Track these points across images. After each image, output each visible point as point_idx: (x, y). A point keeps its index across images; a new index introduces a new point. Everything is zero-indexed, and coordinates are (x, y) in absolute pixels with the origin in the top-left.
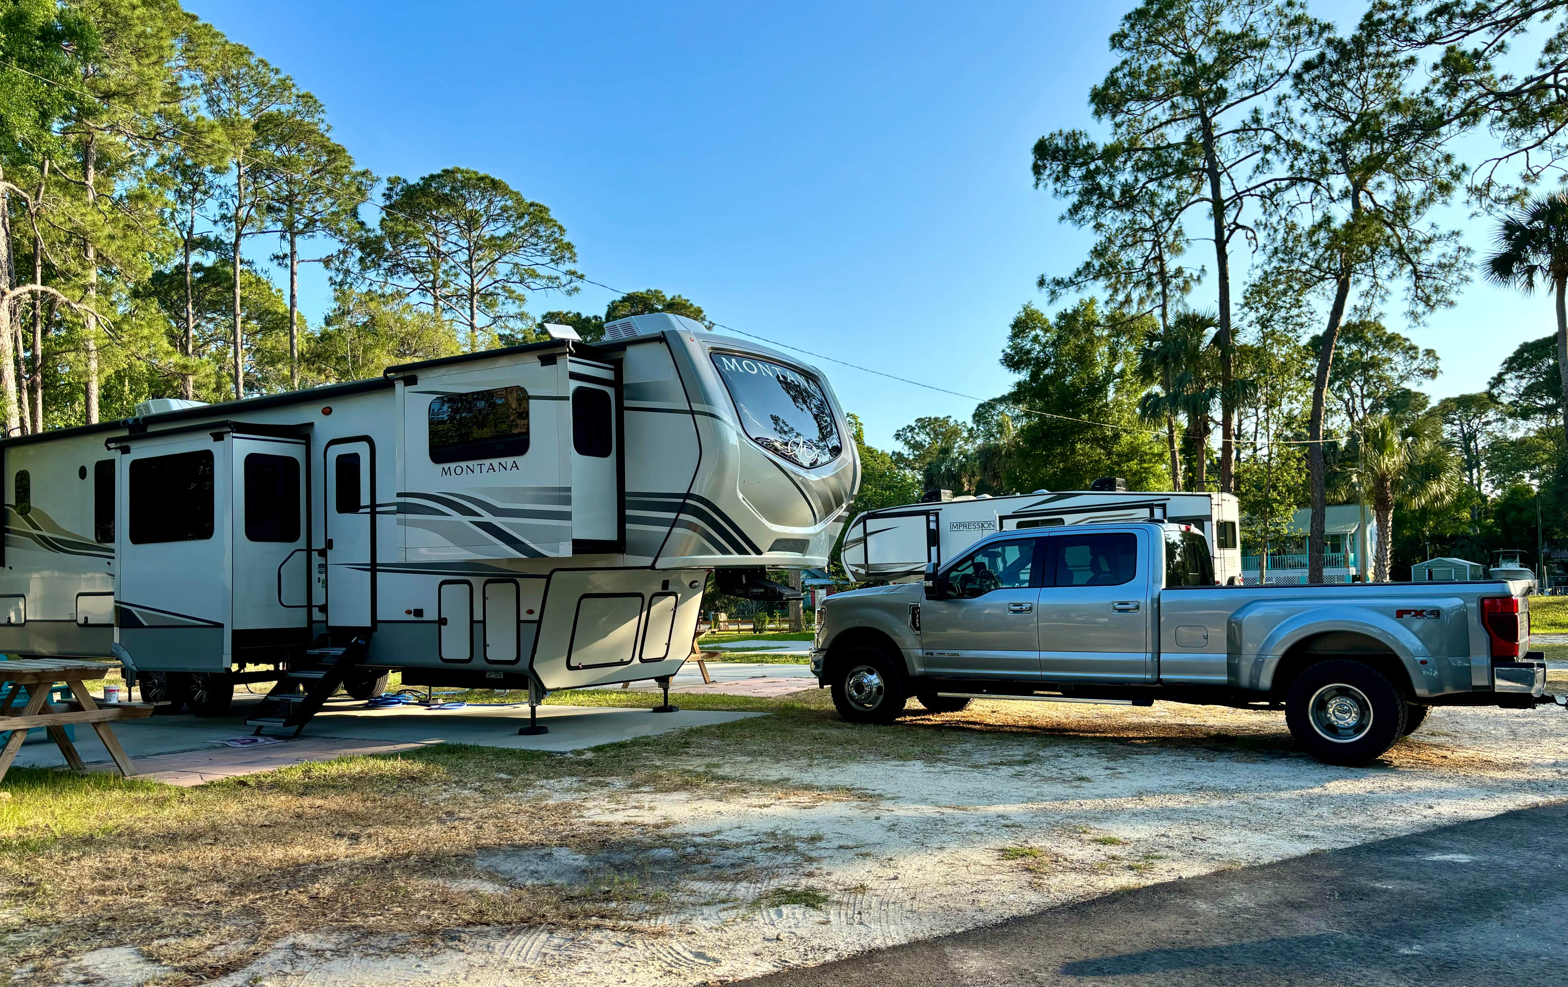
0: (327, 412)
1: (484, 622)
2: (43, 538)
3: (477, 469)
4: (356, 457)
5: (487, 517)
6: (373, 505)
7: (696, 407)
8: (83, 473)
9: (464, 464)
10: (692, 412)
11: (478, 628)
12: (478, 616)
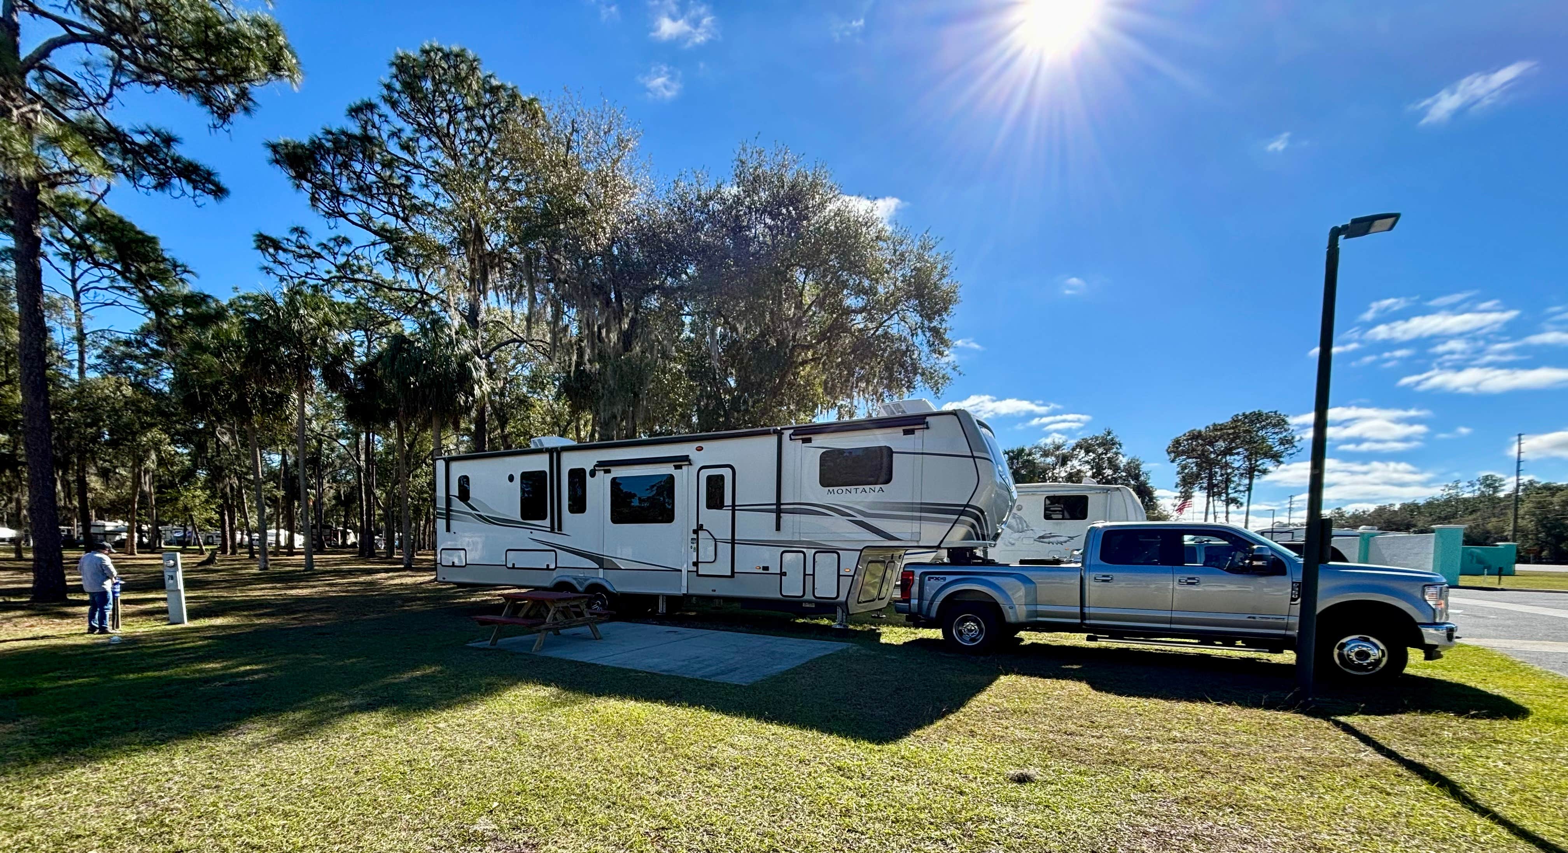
0: (700, 449)
1: (813, 575)
2: (480, 516)
3: (853, 491)
4: (721, 478)
5: (860, 518)
6: (734, 505)
7: (975, 454)
8: (511, 478)
9: (844, 488)
10: (973, 457)
11: (809, 579)
12: (809, 571)
